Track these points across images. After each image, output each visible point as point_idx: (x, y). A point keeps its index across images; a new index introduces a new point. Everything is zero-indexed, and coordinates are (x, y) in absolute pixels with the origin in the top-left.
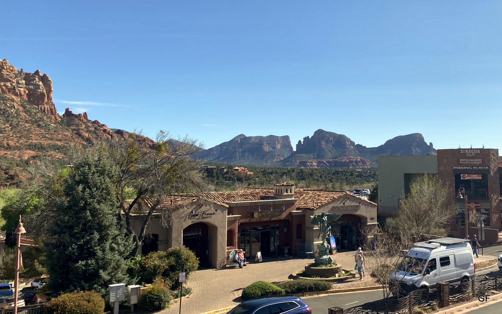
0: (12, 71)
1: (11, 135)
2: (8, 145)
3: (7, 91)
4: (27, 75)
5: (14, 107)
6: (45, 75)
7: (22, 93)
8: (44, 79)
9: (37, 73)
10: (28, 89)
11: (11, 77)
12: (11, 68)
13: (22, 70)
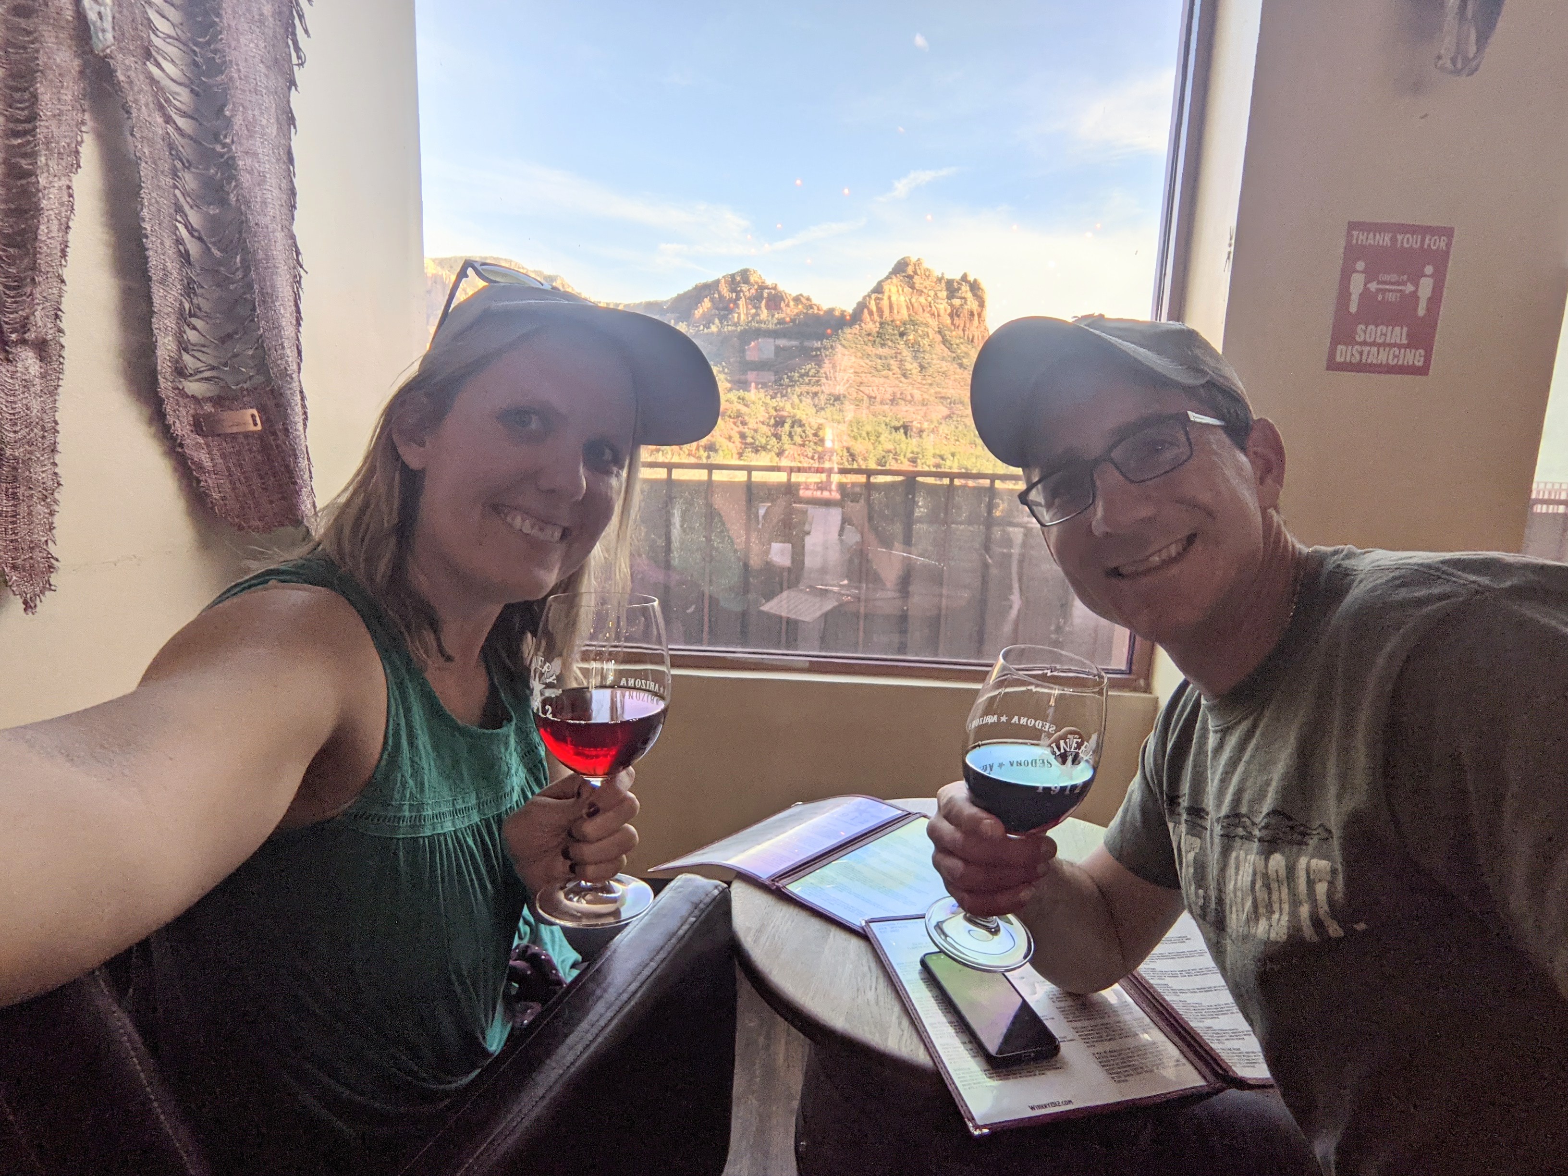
0: (929, 277)
1: (919, 381)
2: (912, 396)
3: (921, 310)
4: (949, 283)
5: (928, 336)
6: (975, 281)
7: (942, 312)
8: (975, 287)
9: (964, 278)
10: (951, 305)
11: (926, 288)
12: (927, 273)
13: (943, 274)
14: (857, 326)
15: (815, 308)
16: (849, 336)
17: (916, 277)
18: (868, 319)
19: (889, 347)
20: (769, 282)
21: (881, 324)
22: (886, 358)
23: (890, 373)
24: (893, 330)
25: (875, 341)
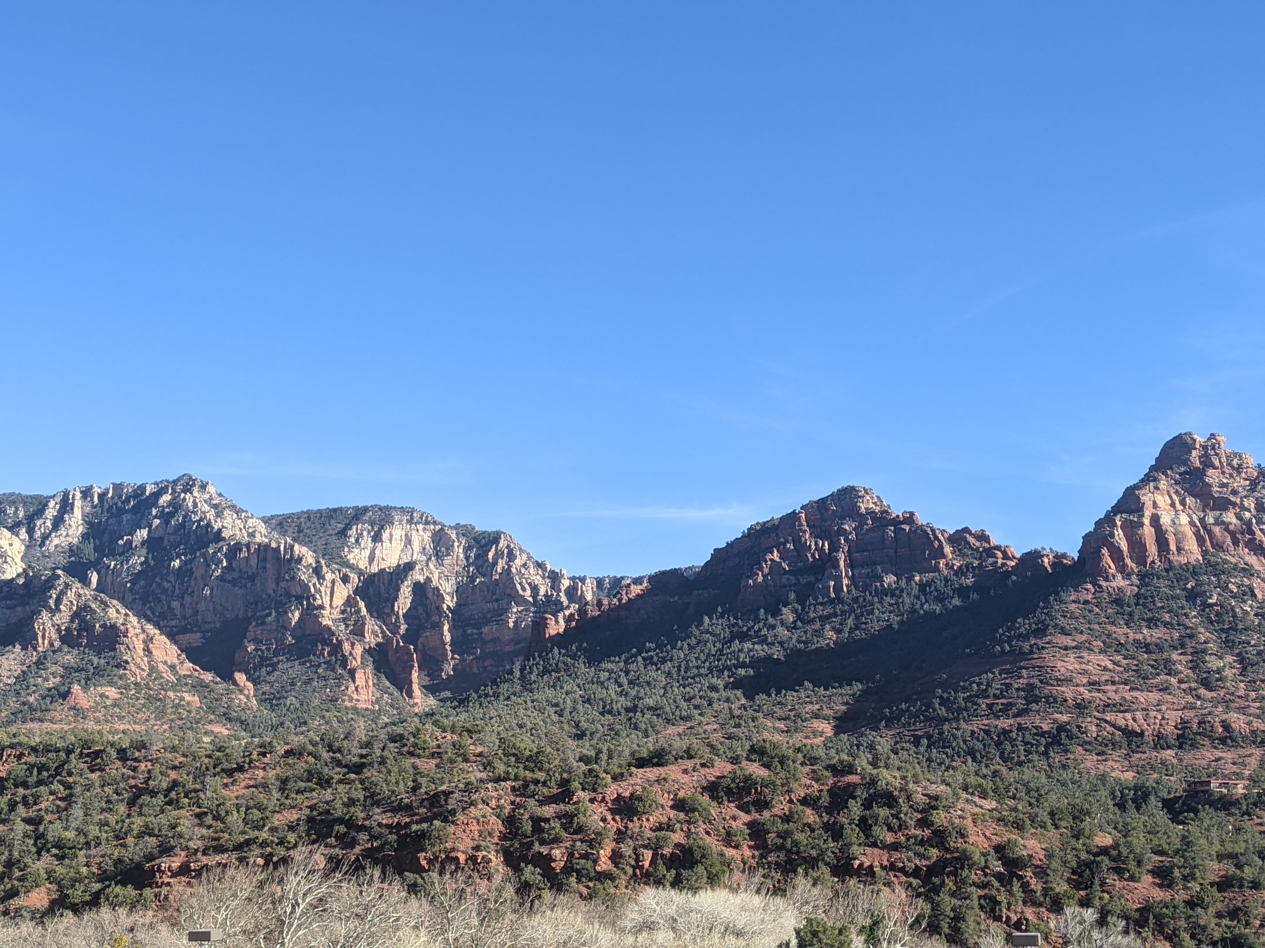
0: (1238, 469)
1: (1241, 693)
2: (1226, 726)
3: (1229, 540)
5: (1254, 595)
11: (1234, 492)
12: (1235, 462)
14: (1089, 586)
15: (999, 554)
16: (1073, 607)
17: (1210, 472)
18: (1113, 570)
19: (1165, 624)
20: (897, 511)
21: (1142, 576)
22: (1161, 649)
23: (1173, 681)
24: (1172, 588)
25: (1131, 614)
